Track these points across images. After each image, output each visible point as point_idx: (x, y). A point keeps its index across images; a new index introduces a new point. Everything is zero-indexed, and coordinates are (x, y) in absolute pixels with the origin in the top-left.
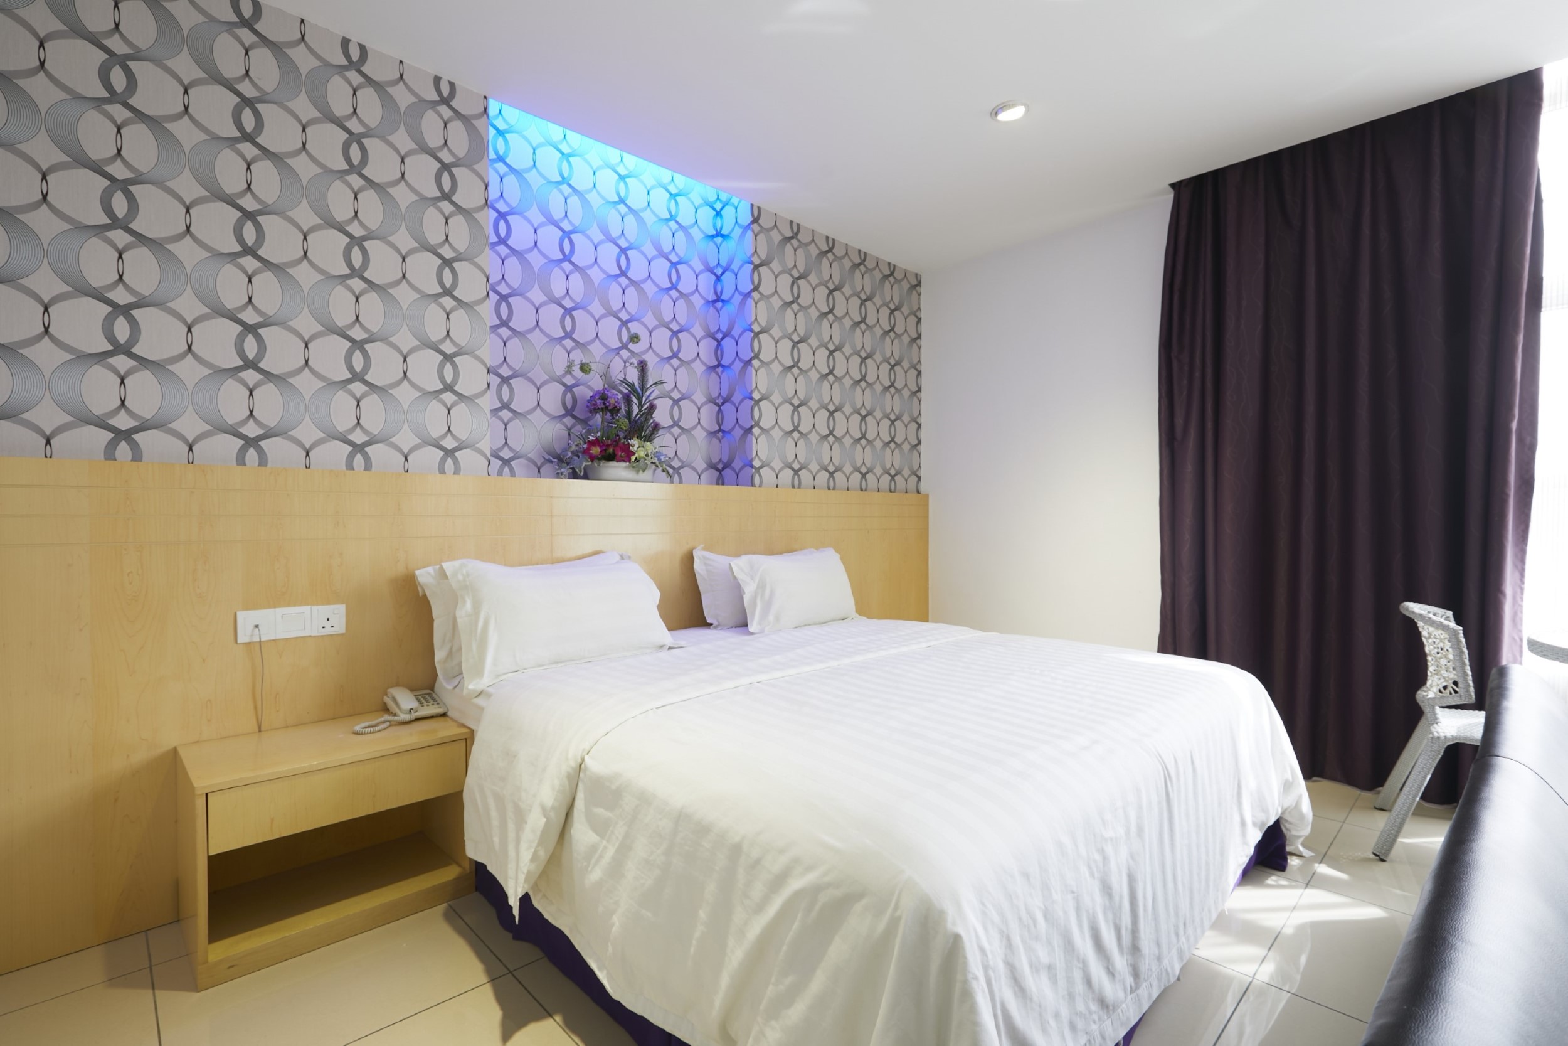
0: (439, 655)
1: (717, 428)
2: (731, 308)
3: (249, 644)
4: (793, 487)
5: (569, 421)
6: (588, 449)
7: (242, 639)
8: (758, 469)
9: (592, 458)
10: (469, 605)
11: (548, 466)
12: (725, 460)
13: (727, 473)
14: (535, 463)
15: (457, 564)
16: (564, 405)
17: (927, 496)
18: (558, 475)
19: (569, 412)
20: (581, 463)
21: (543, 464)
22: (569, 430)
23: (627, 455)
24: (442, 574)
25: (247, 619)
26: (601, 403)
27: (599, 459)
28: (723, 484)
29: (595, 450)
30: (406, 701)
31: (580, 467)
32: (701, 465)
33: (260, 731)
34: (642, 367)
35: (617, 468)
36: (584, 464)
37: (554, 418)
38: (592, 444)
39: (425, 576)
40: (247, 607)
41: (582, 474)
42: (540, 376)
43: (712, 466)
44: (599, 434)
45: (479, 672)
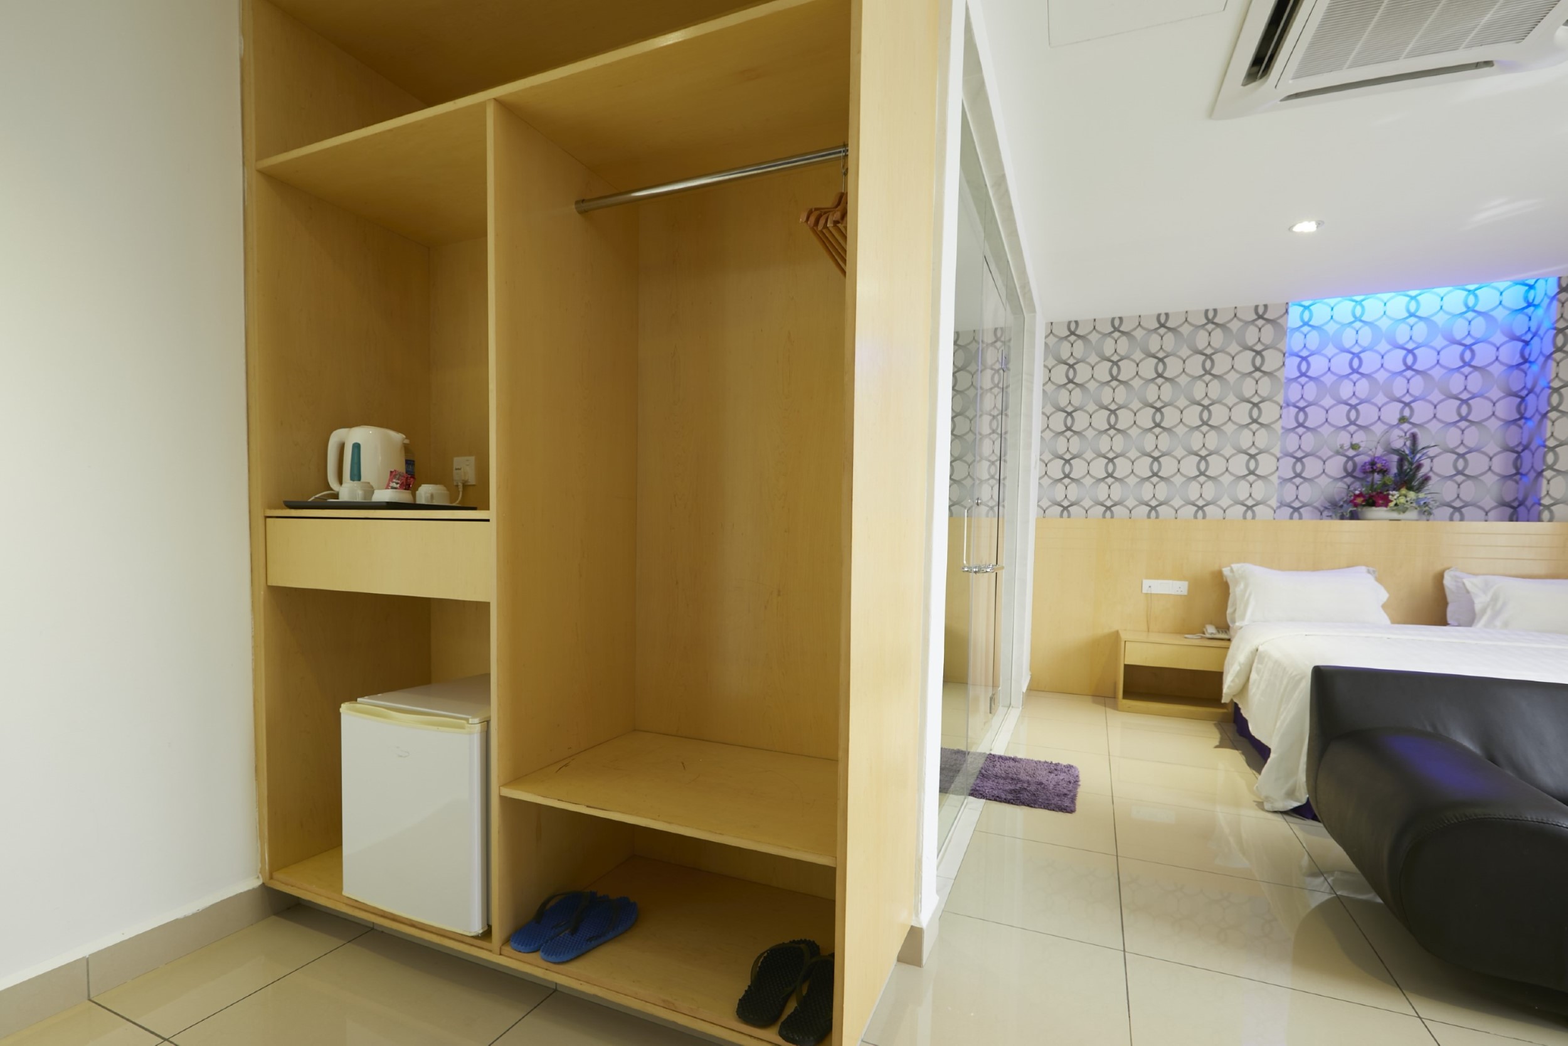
0: (1229, 611)
1: (1514, 471)
2: (1535, 368)
3: (1147, 594)
5: (1349, 480)
6: (1354, 499)
7: (1144, 591)
8: (1548, 506)
9: (1356, 505)
10: (1242, 586)
11: (1326, 513)
12: (1521, 498)
13: (1522, 509)
14: (1319, 510)
15: (1239, 565)
16: (1345, 469)
18: (1330, 517)
19: (1349, 474)
20: (1348, 509)
21: (1323, 511)
22: (1349, 486)
23: (1386, 502)
24: (1232, 571)
25: (1146, 583)
26: (1373, 467)
27: (1364, 506)
28: (1517, 520)
29: (1359, 500)
30: (1211, 630)
31: (1346, 512)
32: (1489, 502)
33: (1148, 631)
34: (1414, 437)
35: (1378, 512)
36: (1351, 509)
37: (1336, 479)
38: (1357, 496)
39: (1226, 571)
40: (1148, 578)
41: (1348, 516)
42: (1325, 452)
43: (1503, 504)
44: (1364, 489)
45: (1243, 619)
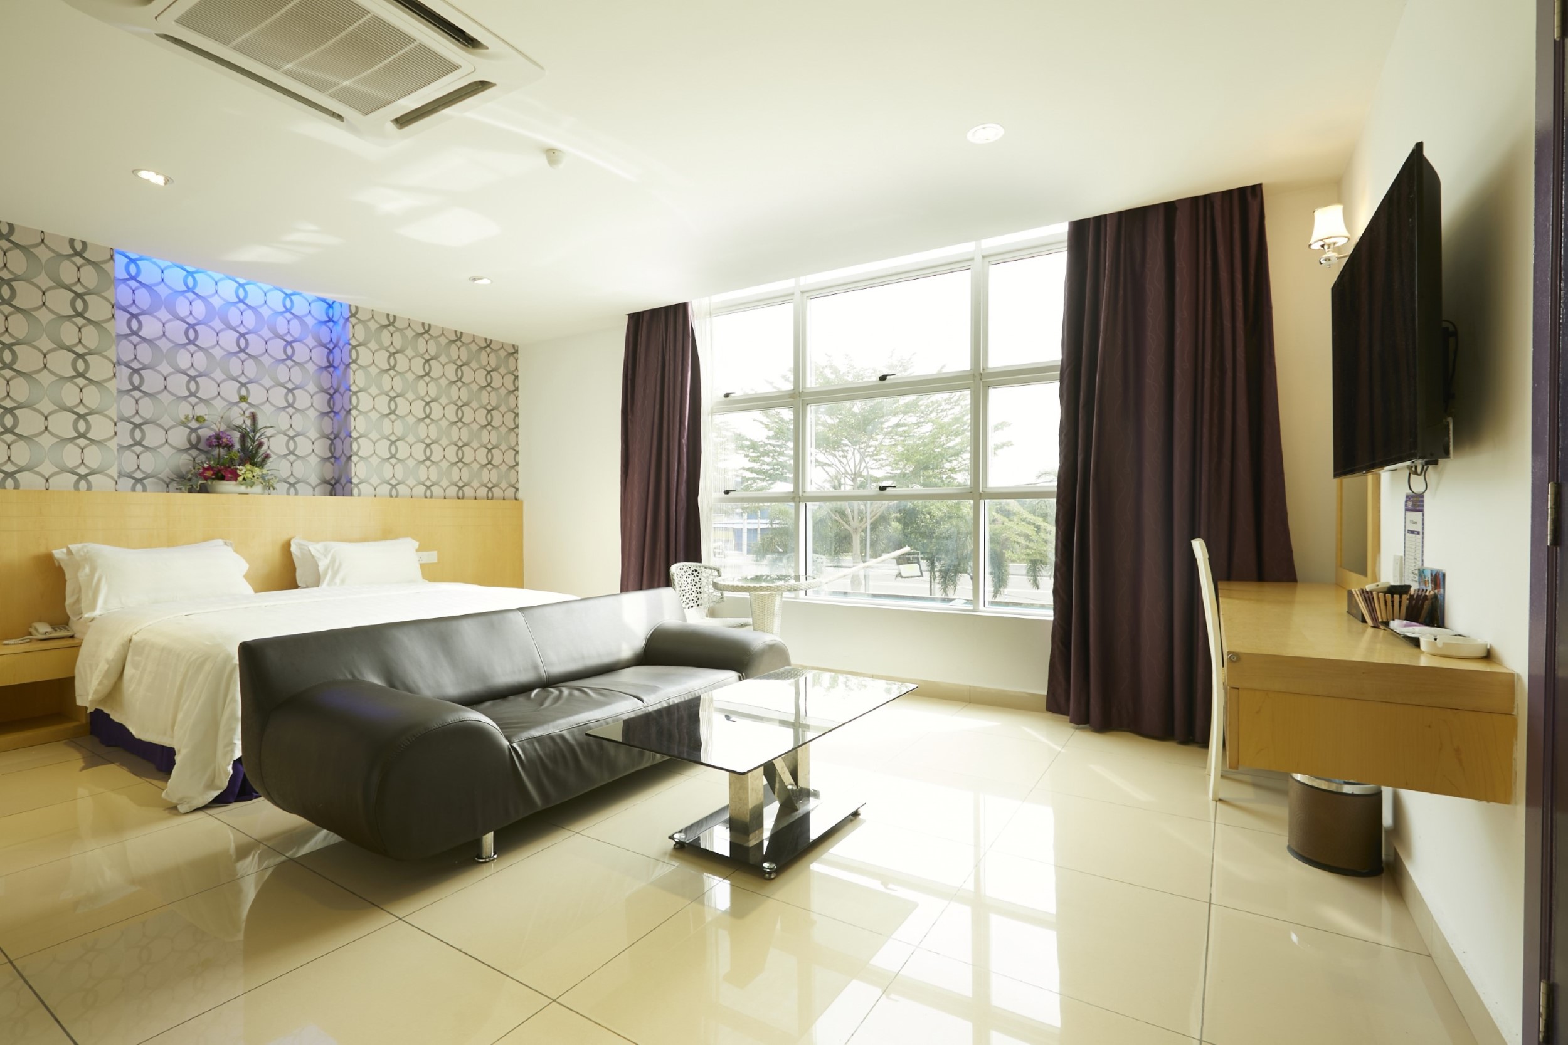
0: (69, 601)
1: (330, 455)
2: (338, 372)
4: (391, 496)
5: (194, 453)
6: (204, 472)
8: (357, 485)
9: (206, 479)
10: (87, 570)
11: (174, 485)
12: (336, 477)
13: (338, 486)
14: (165, 482)
16: (189, 441)
17: (522, 502)
18: (180, 490)
19: (194, 447)
20: (198, 482)
21: (170, 483)
22: (195, 459)
23: (235, 476)
24: (69, 552)
26: (218, 441)
27: (213, 479)
28: (335, 495)
29: (209, 473)
30: (43, 629)
31: (197, 485)
32: (314, 479)
34: (253, 417)
35: (227, 486)
36: (200, 482)
37: (181, 451)
38: (205, 469)
39: (59, 553)
41: (198, 489)
42: (167, 422)
43: (326, 482)
44: (212, 463)
45: (93, 607)
